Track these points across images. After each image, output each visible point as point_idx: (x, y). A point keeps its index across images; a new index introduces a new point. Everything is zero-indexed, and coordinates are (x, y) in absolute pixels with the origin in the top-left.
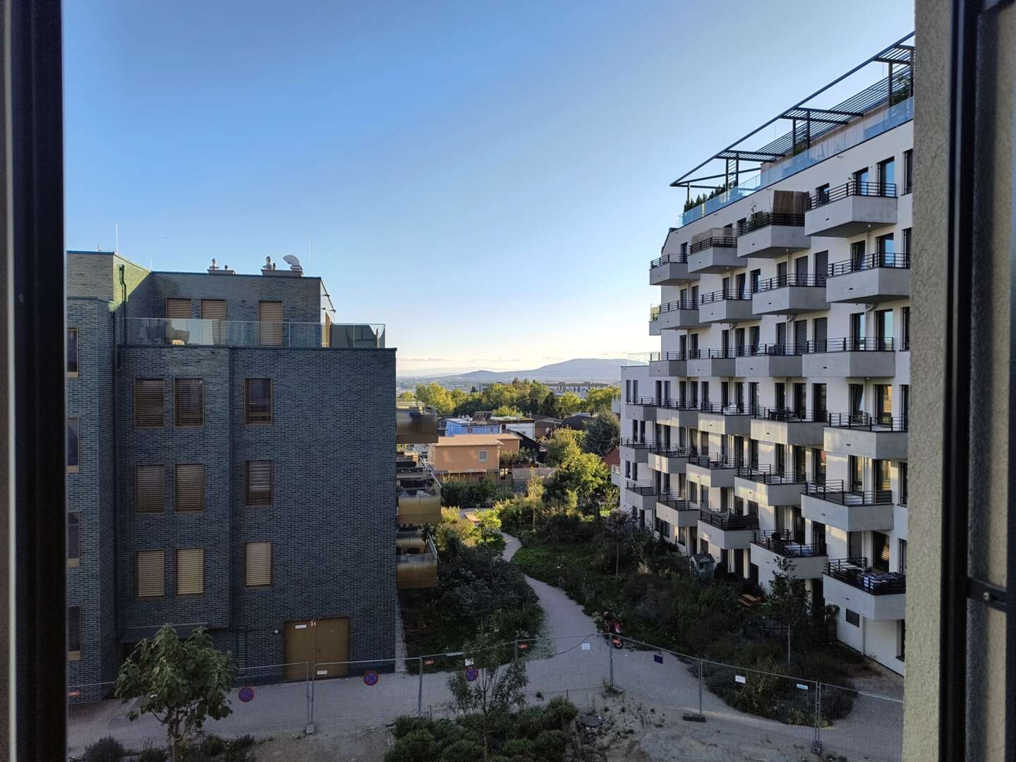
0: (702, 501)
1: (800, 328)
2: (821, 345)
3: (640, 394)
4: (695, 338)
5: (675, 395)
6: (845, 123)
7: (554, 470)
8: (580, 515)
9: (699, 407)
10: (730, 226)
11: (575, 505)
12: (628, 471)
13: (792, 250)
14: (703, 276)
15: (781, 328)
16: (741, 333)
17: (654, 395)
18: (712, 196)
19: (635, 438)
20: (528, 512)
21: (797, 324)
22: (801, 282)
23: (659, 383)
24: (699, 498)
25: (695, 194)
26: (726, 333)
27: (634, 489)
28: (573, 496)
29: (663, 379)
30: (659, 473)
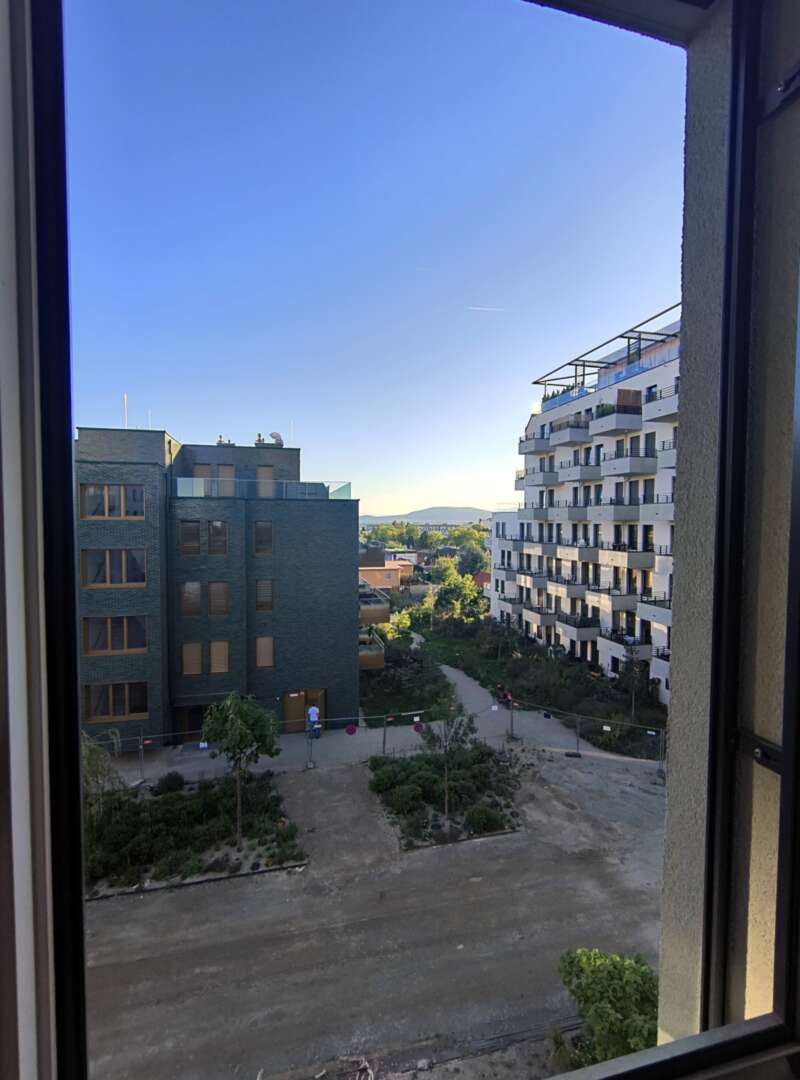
0: (556, 607)
1: (633, 486)
2: (649, 498)
3: (507, 532)
4: (551, 493)
5: (535, 533)
6: (663, 341)
7: (440, 587)
8: (464, 617)
9: (554, 541)
10: (580, 413)
11: (458, 611)
12: (497, 586)
13: (630, 431)
14: (558, 448)
15: (619, 486)
16: (587, 489)
17: (518, 532)
18: (563, 392)
19: (503, 563)
20: (427, 616)
21: (631, 483)
22: (634, 452)
23: (522, 525)
24: (553, 605)
25: (550, 391)
26: (576, 489)
27: (505, 600)
28: (458, 605)
29: (525, 522)
30: (521, 588)
